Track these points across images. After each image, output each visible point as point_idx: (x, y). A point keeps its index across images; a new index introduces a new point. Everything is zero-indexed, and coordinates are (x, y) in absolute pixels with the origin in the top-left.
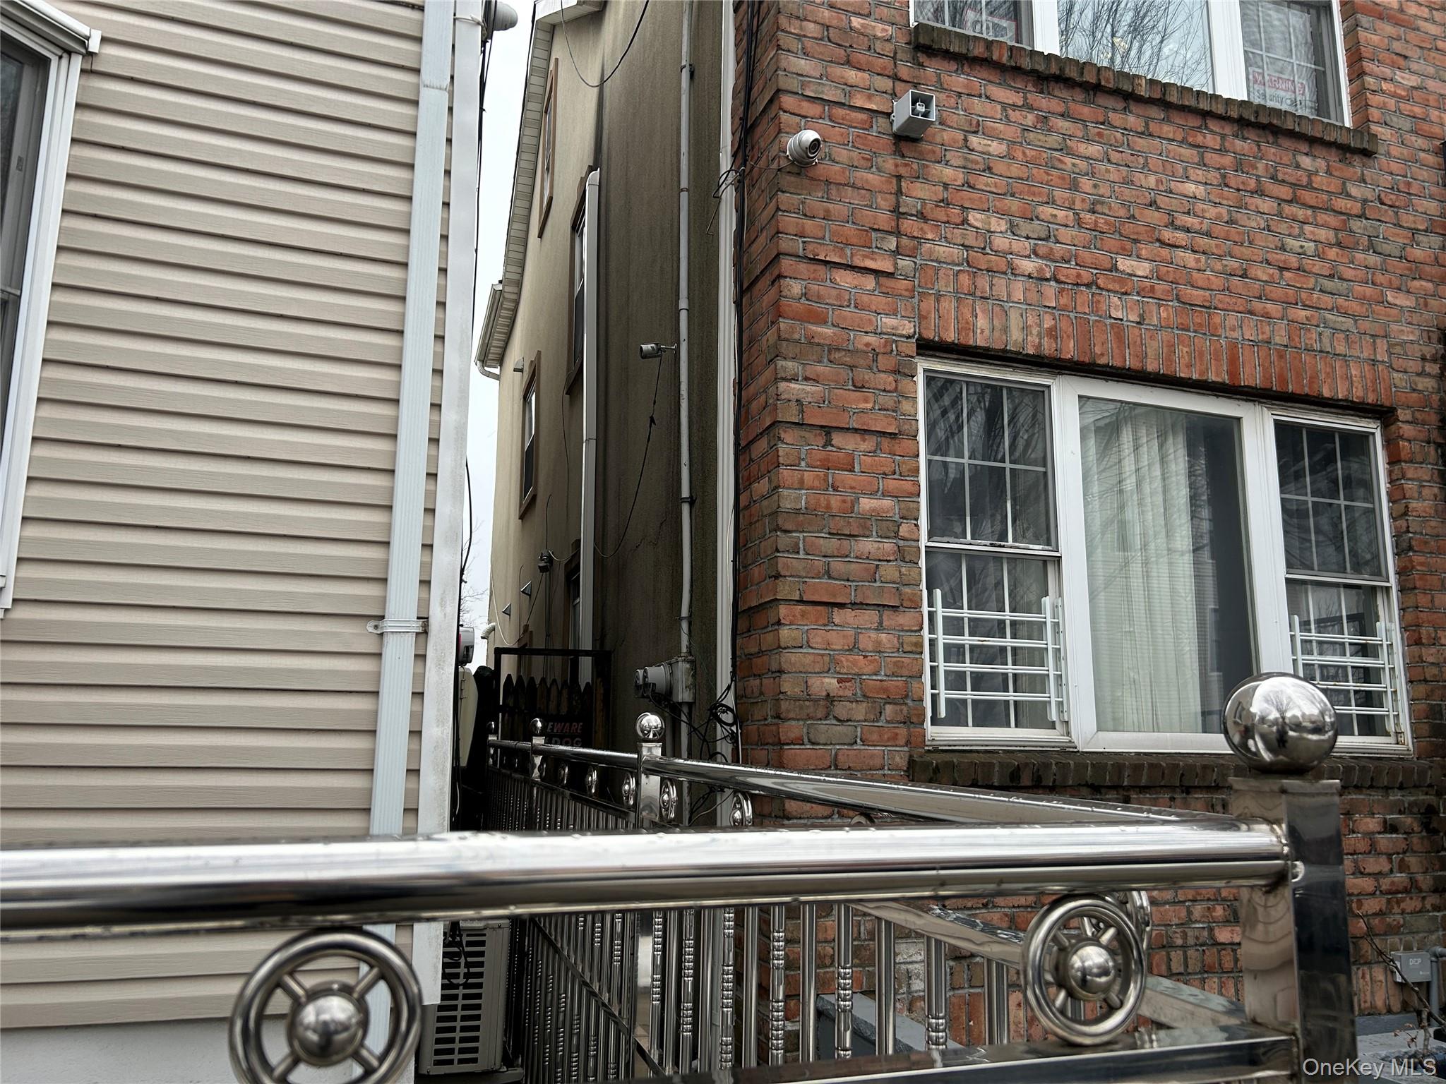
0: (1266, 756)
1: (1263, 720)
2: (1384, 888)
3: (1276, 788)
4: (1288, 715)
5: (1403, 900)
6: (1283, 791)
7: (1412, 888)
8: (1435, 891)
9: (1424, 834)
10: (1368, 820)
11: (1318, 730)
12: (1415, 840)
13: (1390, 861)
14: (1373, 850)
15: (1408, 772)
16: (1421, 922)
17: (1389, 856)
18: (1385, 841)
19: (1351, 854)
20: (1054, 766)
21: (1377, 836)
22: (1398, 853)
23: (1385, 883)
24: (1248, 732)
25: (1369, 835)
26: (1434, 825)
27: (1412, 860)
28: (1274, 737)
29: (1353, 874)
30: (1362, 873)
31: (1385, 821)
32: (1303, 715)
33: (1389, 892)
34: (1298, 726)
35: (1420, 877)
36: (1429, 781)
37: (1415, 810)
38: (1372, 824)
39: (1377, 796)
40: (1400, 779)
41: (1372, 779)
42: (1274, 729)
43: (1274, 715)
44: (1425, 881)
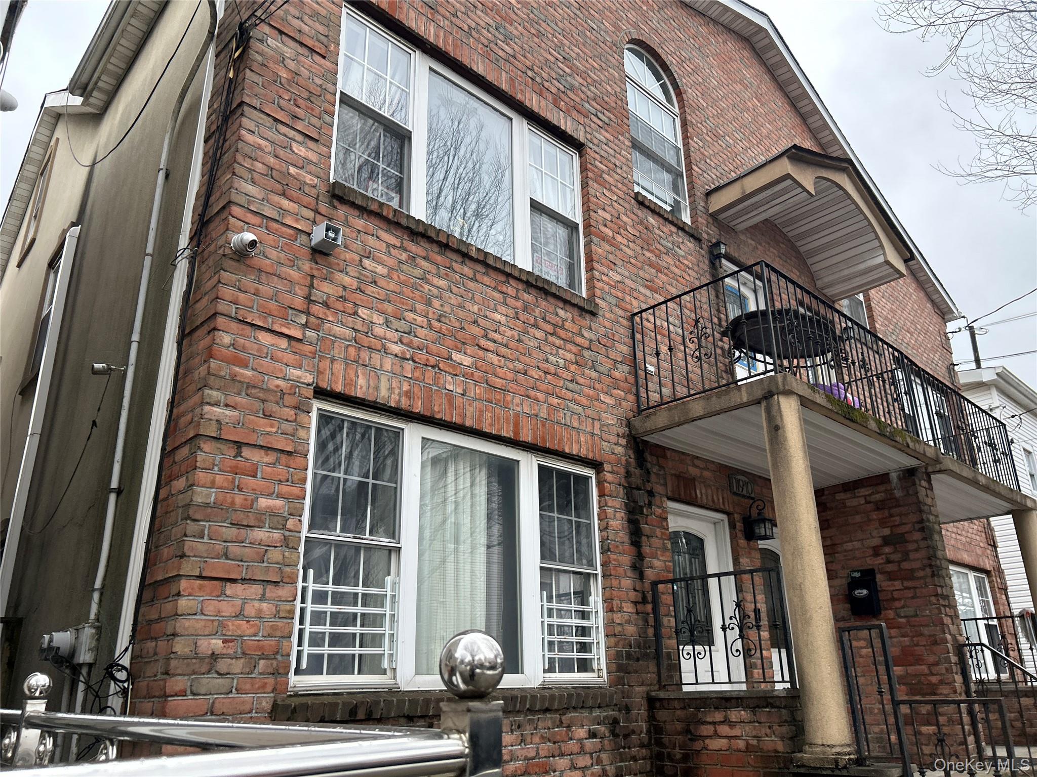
0: (462, 686)
1: (462, 662)
3: (465, 709)
4: (476, 658)
6: (469, 710)
7: (603, 775)
9: (611, 737)
10: (580, 730)
11: (493, 668)
12: (606, 742)
13: (592, 758)
14: (582, 751)
15: (603, 696)
17: (591, 754)
18: (590, 744)
19: (570, 755)
20: (382, 703)
21: (585, 741)
22: (596, 752)
23: (588, 774)
24: (452, 672)
25: (580, 740)
26: (617, 731)
27: (604, 756)
28: (467, 674)
29: (570, 769)
30: (575, 768)
31: (590, 730)
32: (485, 658)
34: (481, 666)
35: (608, 768)
36: (615, 702)
37: (607, 722)
39: (585, 713)
40: (599, 701)
41: (583, 702)
42: (468, 668)
43: (468, 659)
44: (611, 770)
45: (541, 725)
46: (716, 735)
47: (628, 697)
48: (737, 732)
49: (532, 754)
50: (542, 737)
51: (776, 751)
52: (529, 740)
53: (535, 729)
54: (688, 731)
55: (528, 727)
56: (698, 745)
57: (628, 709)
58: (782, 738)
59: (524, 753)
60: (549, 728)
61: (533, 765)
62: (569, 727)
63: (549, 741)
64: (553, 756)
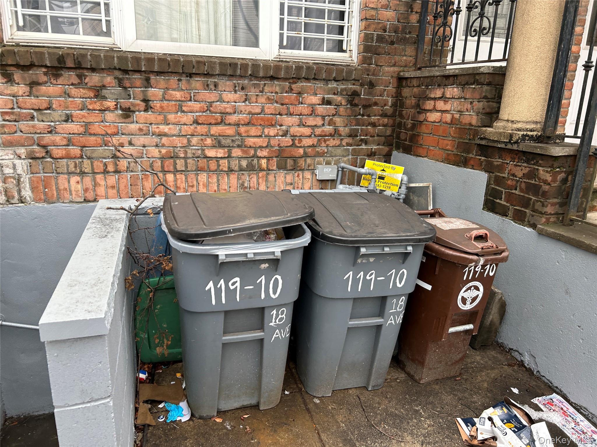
2: (317, 133)
5: (328, 140)
7: (336, 134)
8: (350, 136)
9: (349, 106)
10: (313, 97)
12: (342, 109)
13: (324, 119)
14: (313, 113)
15: (350, 72)
16: (339, 151)
17: (323, 117)
18: (321, 109)
19: (298, 115)
21: (318, 106)
22: (329, 116)
23: (318, 131)
25: (312, 106)
26: (356, 101)
27: (338, 120)
29: (298, 125)
30: (304, 125)
31: (324, 98)
33: (320, 136)
35: (341, 129)
36: (353, 77)
37: (345, 93)
38: (315, 100)
39: (320, 85)
40: (334, 75)
41: (315, 74)
44: (344, 131)
45: (267, 89)
46: (435, 109)
47: (373, 75)
48: (447, 107)
49: (258, 110)
50: (268, 99)
51: (470, 124)
52: (254, 99)
53: (262, 92)
54: (418, 106)
55: (253, 90)
56: (421, 117)
57: (372, 85)
58: (478, 114)
59: (249, 109)
60: (276, 93)
61: (257, 119)
62: (299, 93)
63: (277, 102)
64: (280, 114)
